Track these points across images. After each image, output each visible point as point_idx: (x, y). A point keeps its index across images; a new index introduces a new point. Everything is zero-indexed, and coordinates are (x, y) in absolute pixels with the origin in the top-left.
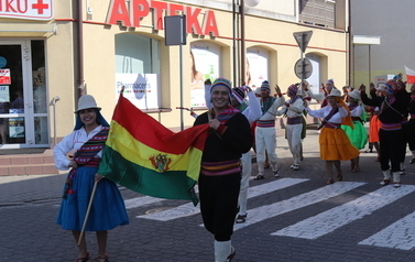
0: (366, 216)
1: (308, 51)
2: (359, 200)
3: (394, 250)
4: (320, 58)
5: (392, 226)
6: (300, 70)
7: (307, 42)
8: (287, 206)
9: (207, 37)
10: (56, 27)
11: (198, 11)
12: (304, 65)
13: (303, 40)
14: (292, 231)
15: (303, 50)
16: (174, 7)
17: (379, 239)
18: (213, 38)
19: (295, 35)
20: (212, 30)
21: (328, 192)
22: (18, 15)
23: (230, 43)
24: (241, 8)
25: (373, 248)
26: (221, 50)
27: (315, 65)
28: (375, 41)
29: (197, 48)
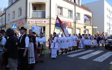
0: (94, 56)
2: (93, 53)
3: (98, 62)
4: (88, 30)
5: (98, 58)
6: (84, 32)
8: (81, 53)
10: (47, 25)
11: (68, 23)
13: (85, 27)
14: (82, 58)
15: (85, 29)
16: (65, 22)
17: (96, 60)
20: (71, 25)
21: (88, 51)
22: (42, 23)
23: (73, 27)
24: (75, 22)
25: (95, 61)
26: (72, 28)
27: (87, 31)
28: (97, 28)
29: (68, 28)
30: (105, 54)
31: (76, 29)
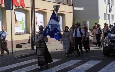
1: (58, 12)
2: (80, 66)
4: (63, 15)
7: (58, 9)
9: (21, 7)
18: (23, 7)
19: (54, 6)
20: (23, 5)
21: (69, 64)
26: (26, 12)
27: (61, 17)
28: (82, 9)
29: (17, 11)
30: (106, 68)
31: (36, 14)
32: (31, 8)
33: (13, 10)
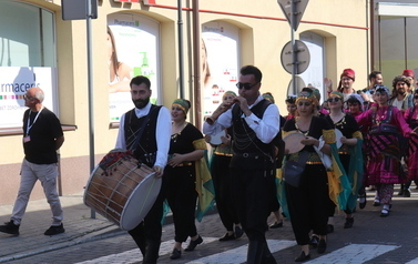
1: (302, 28)
4: (325, 40)
6: (290, 59)
7: (300, 14)
9: (136, 6)
12: (296, 52)
13: (294, 10)
15: (295, 27)
18: (145, 7)
23: (172, 15)
26: (159, 26)
27: (315, 51)
29: (120, 23)
31: (204, 36)
32: (179, 9)
33: (95, 16)
